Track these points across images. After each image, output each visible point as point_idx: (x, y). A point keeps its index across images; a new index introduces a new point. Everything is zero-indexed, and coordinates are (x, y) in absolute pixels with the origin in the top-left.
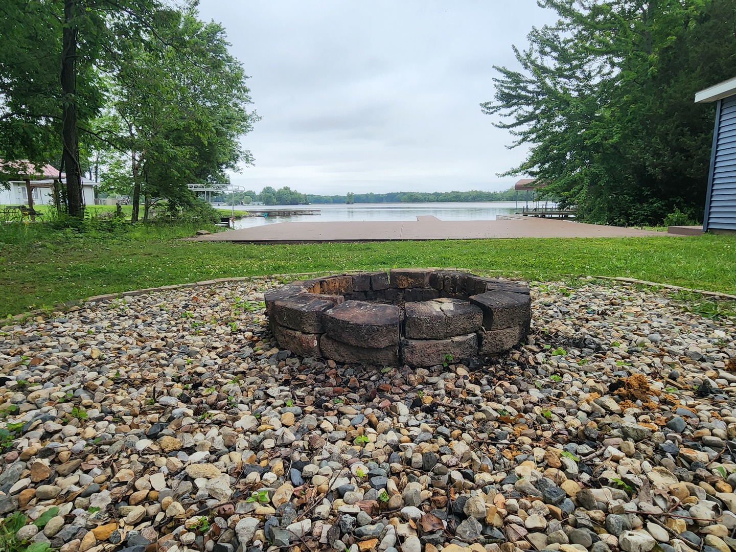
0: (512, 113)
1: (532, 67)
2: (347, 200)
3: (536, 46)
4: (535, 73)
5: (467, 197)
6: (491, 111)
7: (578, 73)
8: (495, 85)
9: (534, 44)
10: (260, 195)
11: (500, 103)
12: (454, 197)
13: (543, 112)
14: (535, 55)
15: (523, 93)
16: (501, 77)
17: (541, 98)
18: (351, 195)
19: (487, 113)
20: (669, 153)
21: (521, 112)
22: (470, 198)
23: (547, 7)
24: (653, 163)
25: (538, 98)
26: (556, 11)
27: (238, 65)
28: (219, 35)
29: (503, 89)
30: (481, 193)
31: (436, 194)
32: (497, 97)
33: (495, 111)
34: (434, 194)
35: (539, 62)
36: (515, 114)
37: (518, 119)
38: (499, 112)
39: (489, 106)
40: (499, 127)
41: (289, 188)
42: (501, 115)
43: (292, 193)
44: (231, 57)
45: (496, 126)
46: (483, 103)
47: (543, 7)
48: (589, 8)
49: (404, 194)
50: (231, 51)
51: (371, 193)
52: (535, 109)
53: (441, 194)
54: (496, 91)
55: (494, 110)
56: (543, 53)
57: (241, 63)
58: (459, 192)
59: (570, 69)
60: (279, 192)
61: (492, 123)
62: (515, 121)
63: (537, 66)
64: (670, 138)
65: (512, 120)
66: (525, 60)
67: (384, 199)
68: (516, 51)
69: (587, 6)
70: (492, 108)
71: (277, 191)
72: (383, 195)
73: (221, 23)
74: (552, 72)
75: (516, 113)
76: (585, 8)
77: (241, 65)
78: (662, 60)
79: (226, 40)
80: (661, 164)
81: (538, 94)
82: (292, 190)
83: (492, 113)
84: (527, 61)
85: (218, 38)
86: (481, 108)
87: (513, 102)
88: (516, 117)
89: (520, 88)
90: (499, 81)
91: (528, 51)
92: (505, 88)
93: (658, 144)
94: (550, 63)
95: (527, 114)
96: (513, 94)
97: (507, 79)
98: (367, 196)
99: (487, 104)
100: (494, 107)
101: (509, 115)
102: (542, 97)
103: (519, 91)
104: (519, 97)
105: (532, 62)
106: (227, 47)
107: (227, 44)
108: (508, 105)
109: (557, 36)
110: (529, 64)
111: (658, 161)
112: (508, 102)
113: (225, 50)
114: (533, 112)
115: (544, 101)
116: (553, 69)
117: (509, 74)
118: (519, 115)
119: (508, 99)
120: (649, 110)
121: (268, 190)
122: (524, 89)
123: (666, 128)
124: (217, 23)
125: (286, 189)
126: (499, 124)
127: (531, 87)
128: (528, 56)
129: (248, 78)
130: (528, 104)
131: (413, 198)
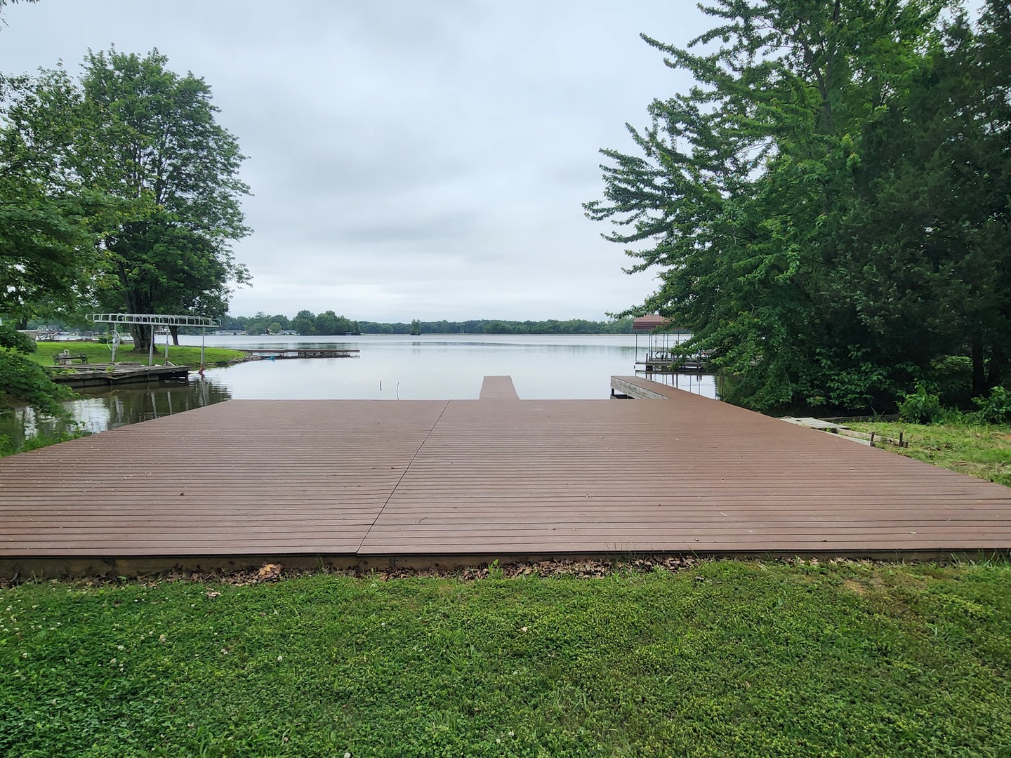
0: (632, 220)
1: (658, 152)
2: (412, 329)
3: (662, 122)
4: (663, 161)
5: (568, 327)
6: (600, 215)
7: (728, 164)
8: (604, 177)
9: (660, 119)
10: (294, 322)
11: (613, 204)
12: (551, 328)
13: (679, 219)
14: (662, 136)
15: (647, 190)
16: (614, 163)
17: (674, 197)
18: (418, 323)
19: (593, 218)
20: (894, 291)
21: (644, 219)
22: (571, 329)
23: (678, 67)
24: (869, 306)
25: (670, 198)
26: (691, 73)
27: (230, 140)
28: (201, 94)
29: (616, 183)
30: (585, 322)
31: (528, 323)
32: (607, 194)
33: (605, 216)
34: (525, 323)
35: (668, 145)
36: (636, 222)
37: (639, 229)
38: (611, 217)
39: (595, 207)
40: (612, 240)
41: (334, 313)
42: (613, 222)
43: (337, 320)
44: (219, 127)
45: (607, 238)
46: (587, 202)
47: (674, 66)
48: (741, 68)
49: (488, 322)
50: (218, 119)
51: (445, 321)
52: (667, 215)
53: (534, 324)
54: (605, 184)
55: (603, 214)
56: (673, 131)
57: (235, 137)
58: (557, 321)
59: (716, 157)
60: (321, 317)
61: (602, 234)
62: (635, 232)
63: (666, 150)
64: (893, 266)
65: (630, 230)
66: (648, 142)
67: (461, 329)
68: (632, 130)
69: (738, 66)
70: (601, 211)
71: (316, 316)
72: (460, 323)
73: (203, 78)
74: (689, 160)
75: (636, 220)
76: (735, 69)
77: (234, 139)
78: (868, 142)
79: (211, 103)
80: (881, 308)
81: (670, 191)
82: (338, 315)
83: (601, 219)
84: (651, 144)
85: (200, 98)
86: (584, 211)
87: (633, 202)
88: (636, 226)
89: (643, 181)
90: (610, 170)
91: (651, 130)
92: (620, 181)
93: (875, 275)
94: (685, 147)
95: (653, 222)
96: (633, 190)
97: (621, 168)
98: (439, 324)
99: (592, 204)
100: (603, 210)
101: (628, 222)
102: (676, 196)
103: (642, 186)
104: (641, 195)
105: (659, 146)
106: (213, 113)
107: (212, 108)
108: (625, 208)
109: (695, 108)
110: (654, 149)
111: (877, 304)
112: (625, 202)
113: (211, 118)
114: (664, 219)
115: (679, 203)
116: (690, 155)
117: (624, 160)
118: (641, 223)
119: (625, 198)
120: (855, 219)
121: (304, 315)
122: (649, 183)
123: (886, 249)
124: (197, 77)
125: (330, 314)
126: (611, 236)
127: (659, 181)
128: (653, 136)
129: (245, 158)
130: (657, 207)
131: (499, 327)
